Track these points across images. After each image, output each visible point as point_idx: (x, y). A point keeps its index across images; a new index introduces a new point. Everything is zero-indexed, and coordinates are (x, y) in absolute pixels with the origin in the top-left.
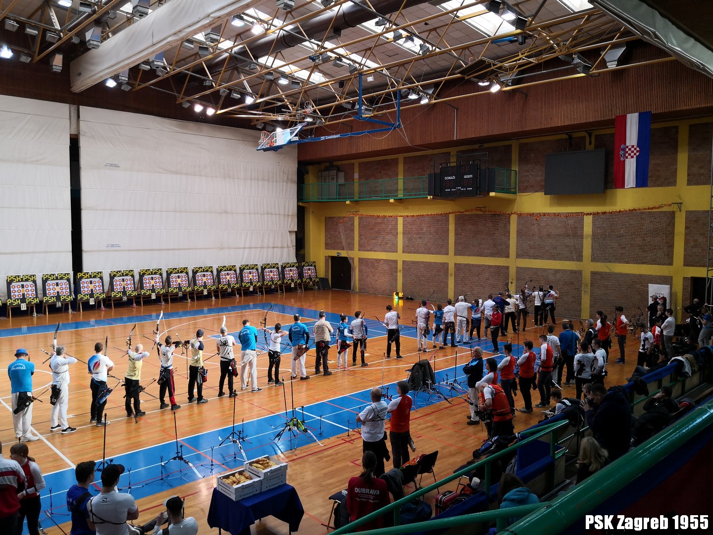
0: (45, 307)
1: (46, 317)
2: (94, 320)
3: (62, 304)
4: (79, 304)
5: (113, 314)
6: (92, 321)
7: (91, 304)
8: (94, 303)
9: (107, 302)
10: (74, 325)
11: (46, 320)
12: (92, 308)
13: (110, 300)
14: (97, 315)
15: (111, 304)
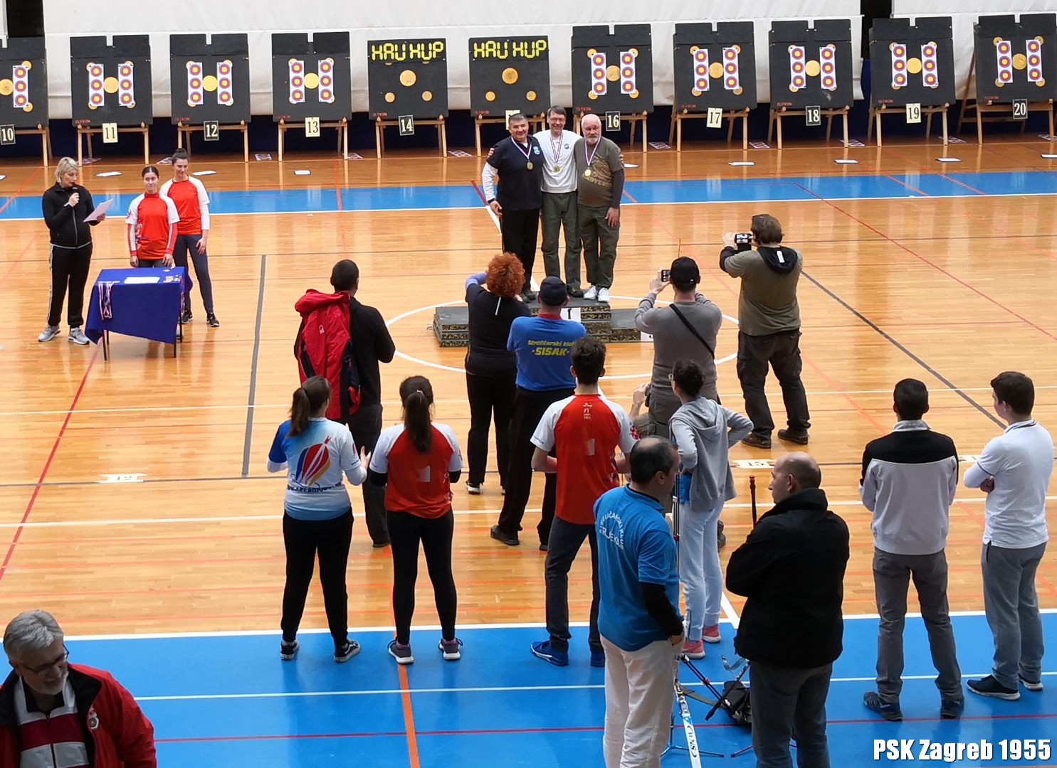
0: (775, 121)
1: (775, 154)
2: (918, 173)
3: (823, 117)
4: (875, 119)
5: (979, 158)
6: (912, 176)
7: (909, 121)
8: (919, 120)
9: (963, 120)
10: (856, 187)
11: (775, 162)
12: (914, 134)
13: (973, 113)
14: (928, 158)
15: (976, 124)
